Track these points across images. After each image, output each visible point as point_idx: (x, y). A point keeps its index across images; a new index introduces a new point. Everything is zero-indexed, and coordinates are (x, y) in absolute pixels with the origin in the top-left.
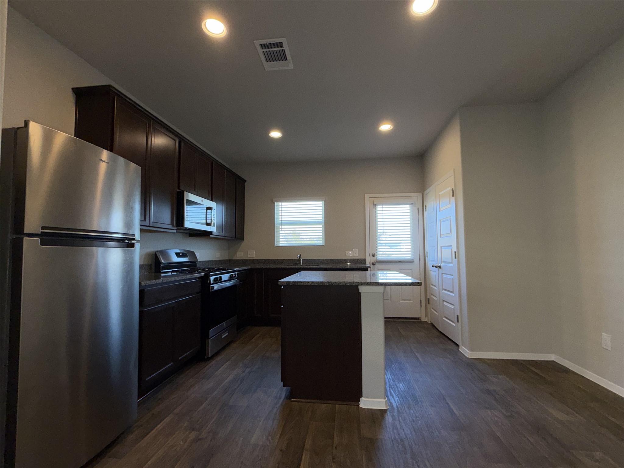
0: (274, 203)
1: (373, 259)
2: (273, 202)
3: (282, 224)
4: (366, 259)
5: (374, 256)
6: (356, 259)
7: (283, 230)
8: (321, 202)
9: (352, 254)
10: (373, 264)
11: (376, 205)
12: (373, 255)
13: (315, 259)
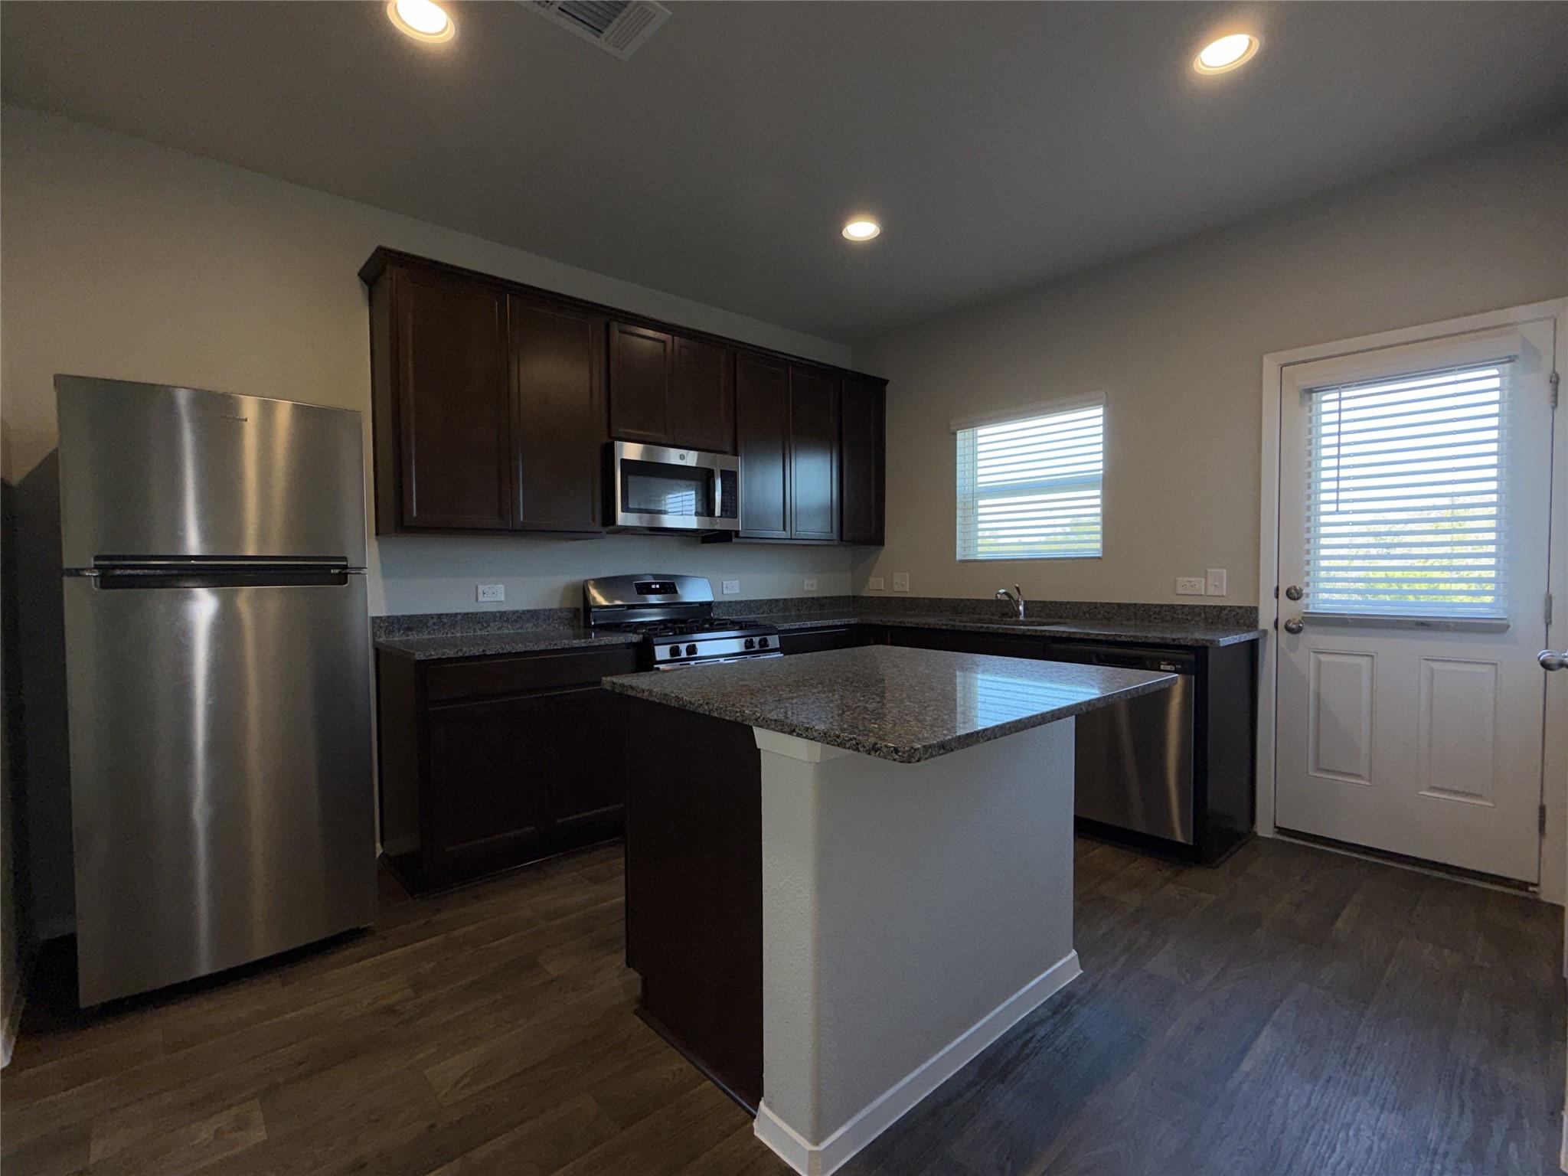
0: (955, 434)
1: (1290, 610)
2: (951, 431)
4: (1255, 609)
5: (1294, 599)
6: (1215, 607)
10: (1293, 630)
11: (1311, 391)
12: (1294, 595)
13: (1068, 603)
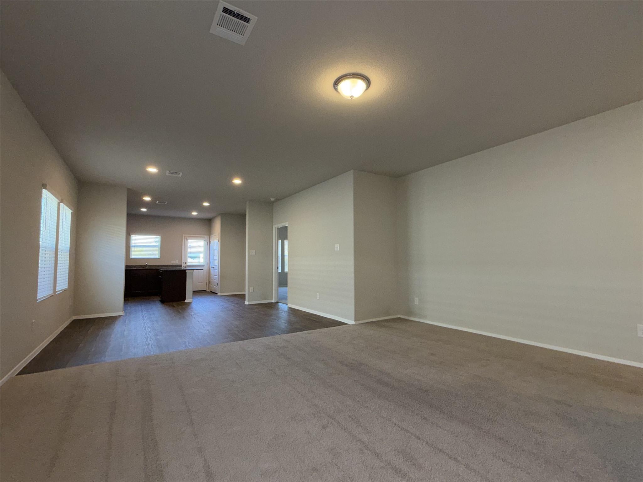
1: (185, 265)
3: (134, 246)
4: (182, 265)
7: (134, 249)
8: (158, 237)
9: (176, 263)
11: (188, 239)
12: (186, 263)
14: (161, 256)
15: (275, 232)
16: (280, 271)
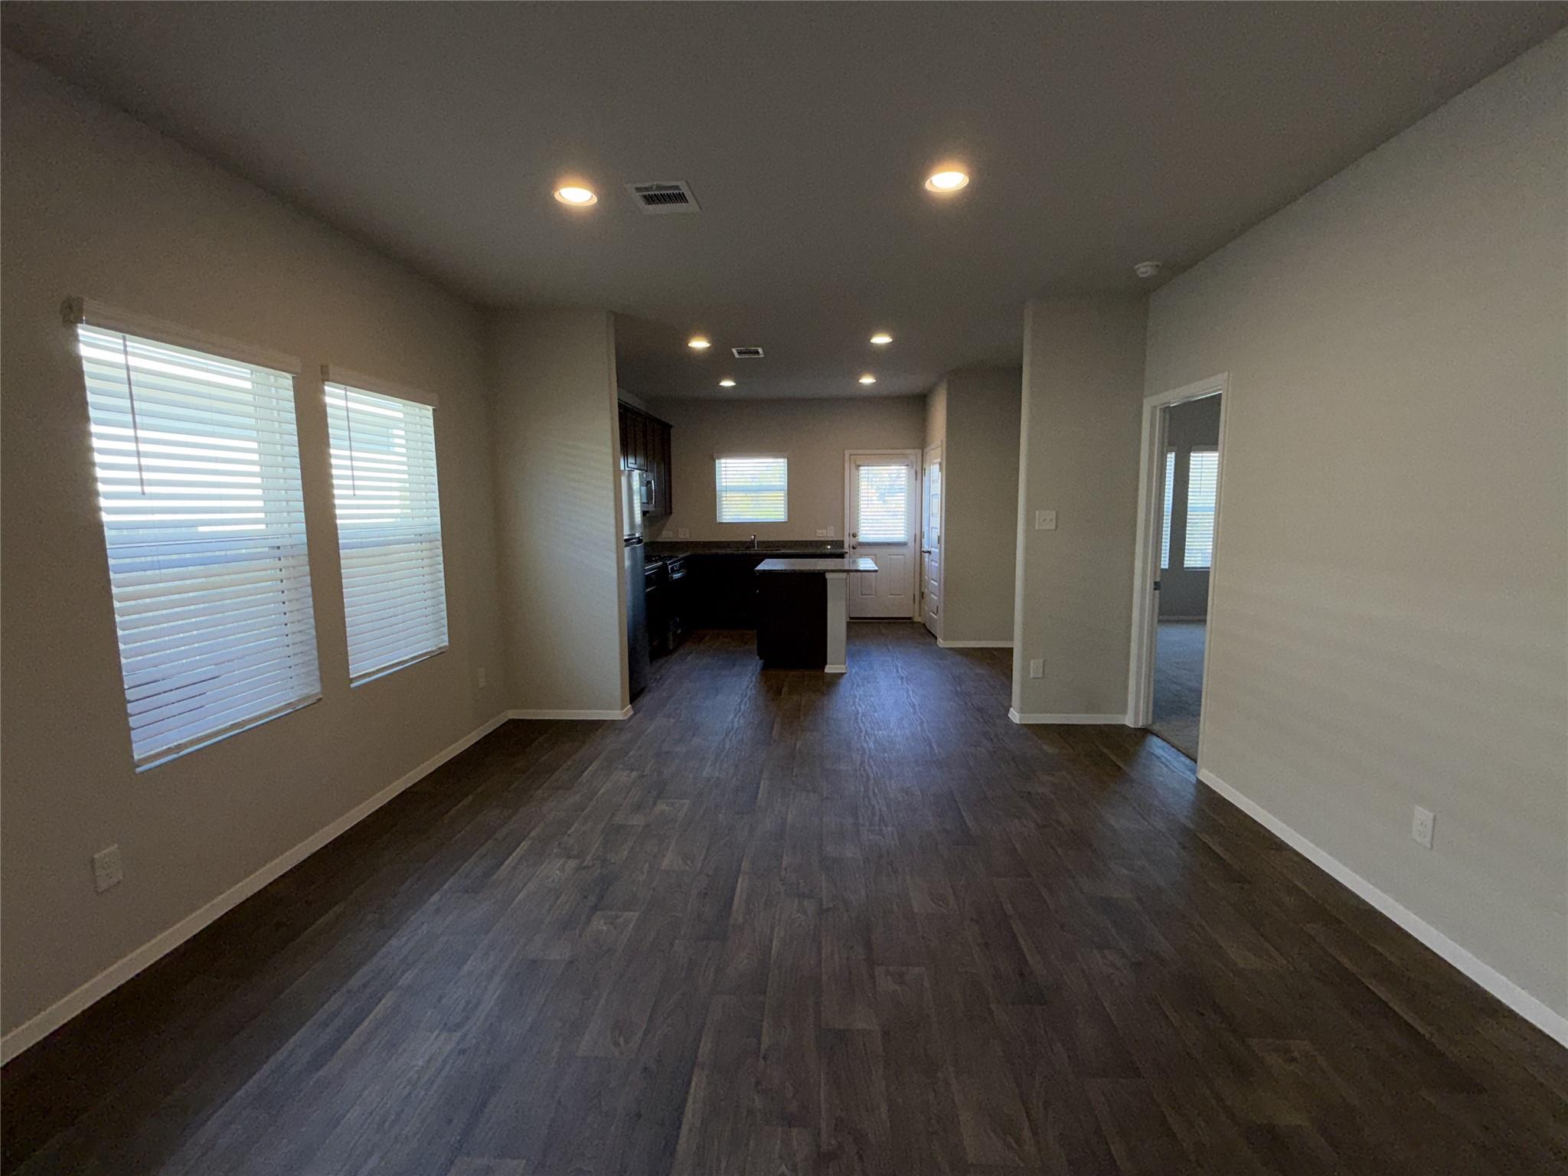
0: (715, 461)
1: (853, 541)
2: (713, 457)
3: (727, 489)
4: (843, 541)
6: (831, 541)
7: (728, 499)
8: (782, 460)
9: (827, 533)
10: (854, 548)
11: (859, 466)
14: (789, 516)
15: (1152, 426)
16: (1165, 564)
